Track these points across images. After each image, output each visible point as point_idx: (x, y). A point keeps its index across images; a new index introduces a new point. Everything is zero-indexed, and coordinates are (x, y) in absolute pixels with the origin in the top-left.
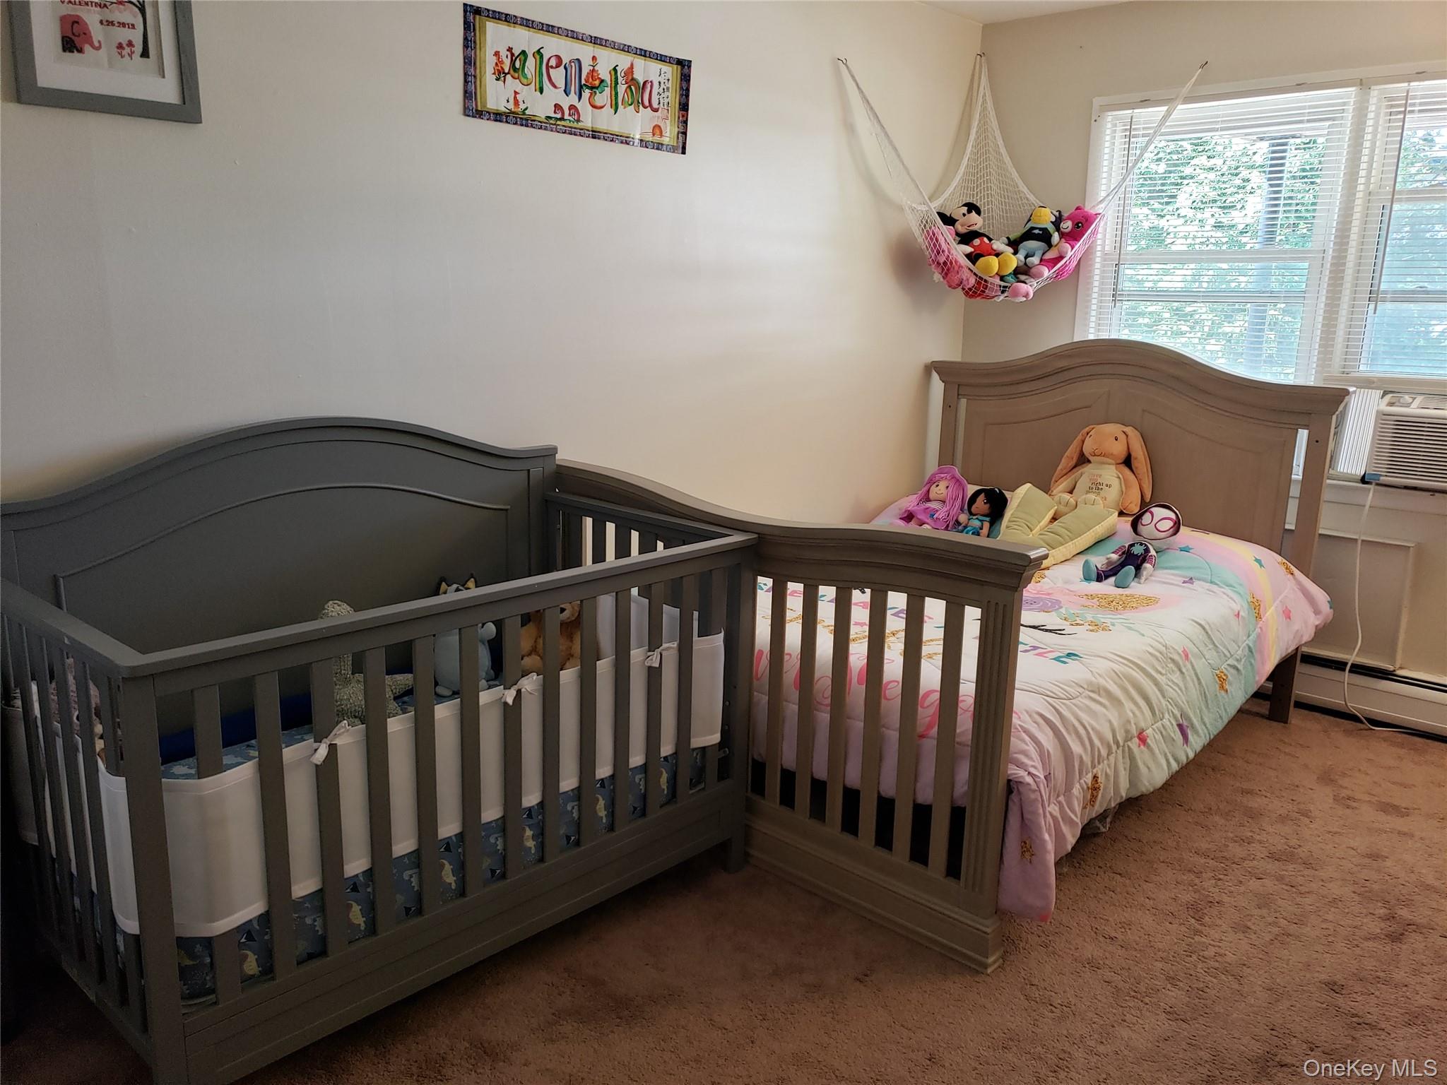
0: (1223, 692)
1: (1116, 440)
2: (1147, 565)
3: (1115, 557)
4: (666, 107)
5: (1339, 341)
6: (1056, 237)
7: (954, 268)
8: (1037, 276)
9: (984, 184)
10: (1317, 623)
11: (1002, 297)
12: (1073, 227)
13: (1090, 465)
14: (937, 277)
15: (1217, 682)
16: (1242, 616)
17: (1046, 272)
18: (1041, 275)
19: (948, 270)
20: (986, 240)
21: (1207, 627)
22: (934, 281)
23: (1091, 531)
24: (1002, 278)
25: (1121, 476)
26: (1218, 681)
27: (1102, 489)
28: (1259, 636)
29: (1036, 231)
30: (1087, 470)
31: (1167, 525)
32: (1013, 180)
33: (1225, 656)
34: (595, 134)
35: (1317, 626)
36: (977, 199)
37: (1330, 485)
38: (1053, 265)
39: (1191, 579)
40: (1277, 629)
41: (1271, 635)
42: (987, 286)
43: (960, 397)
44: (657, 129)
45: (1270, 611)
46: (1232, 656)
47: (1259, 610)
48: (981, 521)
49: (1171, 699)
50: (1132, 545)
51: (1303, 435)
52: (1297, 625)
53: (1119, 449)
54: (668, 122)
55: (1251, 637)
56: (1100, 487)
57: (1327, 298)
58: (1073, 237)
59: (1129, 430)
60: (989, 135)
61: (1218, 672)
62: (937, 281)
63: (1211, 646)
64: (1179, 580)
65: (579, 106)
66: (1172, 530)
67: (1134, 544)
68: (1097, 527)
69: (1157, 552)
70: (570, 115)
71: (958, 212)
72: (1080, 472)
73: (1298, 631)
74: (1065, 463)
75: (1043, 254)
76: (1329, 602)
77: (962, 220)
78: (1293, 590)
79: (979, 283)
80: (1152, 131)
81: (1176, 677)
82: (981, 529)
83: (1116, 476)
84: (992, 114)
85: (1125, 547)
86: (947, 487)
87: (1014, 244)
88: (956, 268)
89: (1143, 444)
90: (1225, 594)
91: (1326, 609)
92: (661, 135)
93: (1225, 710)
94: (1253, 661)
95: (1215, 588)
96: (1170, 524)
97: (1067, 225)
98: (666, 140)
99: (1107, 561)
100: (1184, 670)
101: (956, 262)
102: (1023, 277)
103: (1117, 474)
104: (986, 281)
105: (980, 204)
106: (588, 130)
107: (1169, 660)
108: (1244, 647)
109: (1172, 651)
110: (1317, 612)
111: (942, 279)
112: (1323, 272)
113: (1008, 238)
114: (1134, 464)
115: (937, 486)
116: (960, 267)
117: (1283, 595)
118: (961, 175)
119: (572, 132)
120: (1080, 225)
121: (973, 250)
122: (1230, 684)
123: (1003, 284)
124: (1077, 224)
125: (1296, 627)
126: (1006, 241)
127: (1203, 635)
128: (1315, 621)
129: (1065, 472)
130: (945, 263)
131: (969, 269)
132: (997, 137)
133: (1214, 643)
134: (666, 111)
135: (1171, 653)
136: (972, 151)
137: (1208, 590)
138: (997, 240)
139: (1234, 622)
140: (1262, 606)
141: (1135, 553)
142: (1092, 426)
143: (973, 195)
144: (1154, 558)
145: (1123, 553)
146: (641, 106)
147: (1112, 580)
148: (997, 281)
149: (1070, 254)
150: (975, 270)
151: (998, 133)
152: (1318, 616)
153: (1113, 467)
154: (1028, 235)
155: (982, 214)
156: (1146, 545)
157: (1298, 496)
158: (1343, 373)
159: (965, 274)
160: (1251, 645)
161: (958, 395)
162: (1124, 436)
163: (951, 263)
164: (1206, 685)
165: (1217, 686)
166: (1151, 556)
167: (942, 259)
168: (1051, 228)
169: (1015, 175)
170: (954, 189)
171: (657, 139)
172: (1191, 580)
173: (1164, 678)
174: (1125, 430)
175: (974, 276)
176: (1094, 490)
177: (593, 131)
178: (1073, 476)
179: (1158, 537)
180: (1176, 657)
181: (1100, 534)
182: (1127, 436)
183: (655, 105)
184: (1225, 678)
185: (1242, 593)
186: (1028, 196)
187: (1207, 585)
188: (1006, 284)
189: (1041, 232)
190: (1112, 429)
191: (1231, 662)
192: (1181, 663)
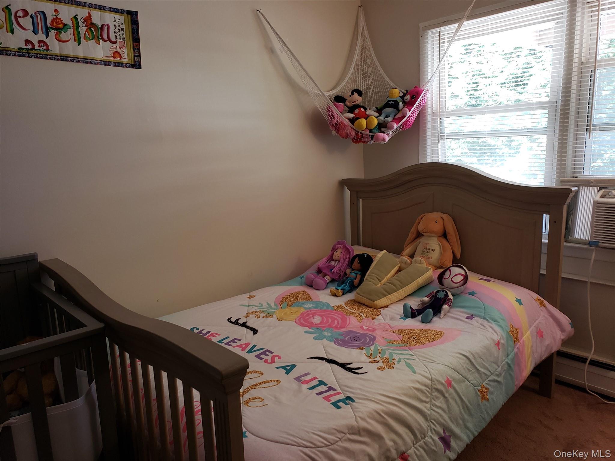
0: (484, 401)
1: (436, 222)
2: (445, 307)
3: (426, 299)
4: (122, 40)
5: (569, 157)
6: (401, 105)
7: (341, 127)
8: (391, 128)
9: (364, 78)
10: (563, 337)
11: (372, 142)
12: (410, 99)
13: (424, 237)
14: (334, 132)
15: (478, 395)
16: (502, 343)
17: (395, 126)
18: (393, 128)
19: (338, 128)
20: (362, 110)
21: (471, 357)
22: (333, 135)
23: (415, 281)
24: (371, 131)
25: (440, 244)
26: (480, 394)
27: (429, 252)
28: (516, 354)
29: (391, 102)
30: (422, 240)
31: (460, 278)
32: (381, 74)
33: (486, 375)
34: (64, 58)
35: (563, 340)
36: (360, 87)
37: (566, 246)
38: (399, 121)
39: (472, 315)
40: (532, 347)
41: (527, 351)
42: (362, 136)
43: (358, 198)
44: (116, 54)
45: (527, 334)
46: (492, 374)
47: (517, 336)
48: (355, 274)
49: (434, 420)
50: (438, 292)
51: (546, 219)
52: (548, 341)
53: (438, 228)
54: (125, 50)
55: (510, 357)
56: (429, 251)
57: (560, 131)
58: (410, 104)
59: (445, 216)
60: (367, 50)
61: (480, 388)
62: (334, 135)
63: (473, 371)
64: (463, 316)
65: (47, 41)
66: (462, 281)
67: (439, 291)
68: (419, 279)
69: (453, 295)
70: (39, 46)
71: (347, 95)
72: (418, 241)
73: (548, 345)
74: (411, 236)
75: (395, 116)
76: (570, 323)
77: (349, 99)
78: (546, 317)
79: (357, 135)
80: (451, 39)
81: (441, 402)
82: (355, 279)
83: (437, 243)
84: (368, 39)
85: (433, 292)
86: (341, 253)
87: (379, 111)
88: (343, 127)
89: (454, 223)
90: (491, 327)
91: (568, 328)
92: (121, 57)
93: (487, 413)
94: (512, 373)
95: (485, 323)
96: (461, 278)
97: (408, 97)
98: (125, 60)
99: (421, 302)
100: (447, 395)
101: (342, 123)
102: (383, 130)
103: (438, 243)
104: (361, 133)
105: (363, 90)
106: (57, 56)
107: (434, 390)
108: (504, 364)
109: (436, 382)
110: (562, 330)
111: (336, 134)
112: (557, 115)
113: (377, 108)
114: (449, 237)
115: (337, 252)
116: (345, 126)
117: (537, 322)
118: (351, 74)
119: (42, 57)
120: (414, 97)
121: (354, 116)
122: (492, 393)
123: (371, 134)
124: (413, 96)
125: (547, 342)
126: (374, 108)
127: (467, 364)
128: (560, 336)
129: (410, 241)
130: (336, 124)
131: (351, 127)
132: (371, 52)
133: (476, 368)
134: (123, 43)
135: (435, 384)
136: (357, 60)
137: (481, 324)
138: (369, 109)
139: (494, 350)
140: (519, 333)
141: (439, 297)
142: (424, 214)
143: (358, 84)
144: (450, 300)
145: (433, 296)
146: (101, 40)
147: (420, 317)
148: (368, 133)
149: (409, 114)
150: (353, 127)
151: (372, 49)
152: (563, 333)
153: (436, 239)
154: (387, 105)
155: (363, 95)
156: (446, 292)
157: (546, 253)
158: (574, 177)
159: (348, 130)
160: (509, 362)
161: (357, 197)
162: (442, 220)
163: (340, 124)
164: (469, 401)
165: (480, 398)
166: (449, 299)
167: (334, 122)
168: (399, 99)
169: (382, 72)
170: (347, 82)
171: (118, 60)
172: (471, 317)
173: (428, 405)
174: (442, 216)
175: (354, 131)
176: (425, 253)
177: (61, 56)
178: (415, 244)
179: (454, 287)
180: (440, 387)
181: (421, 283)
182: (443, 220)
183: (113, 39)
184: (485, 391)
185: (503, 325)
186: (389, 83)
187: (481, 321)
188: (373, 134)
189: (393, 103)
190: (436, 216)
191: (492, 377)
192: (444, 390)
